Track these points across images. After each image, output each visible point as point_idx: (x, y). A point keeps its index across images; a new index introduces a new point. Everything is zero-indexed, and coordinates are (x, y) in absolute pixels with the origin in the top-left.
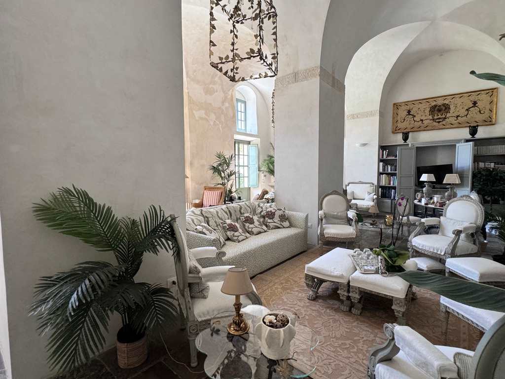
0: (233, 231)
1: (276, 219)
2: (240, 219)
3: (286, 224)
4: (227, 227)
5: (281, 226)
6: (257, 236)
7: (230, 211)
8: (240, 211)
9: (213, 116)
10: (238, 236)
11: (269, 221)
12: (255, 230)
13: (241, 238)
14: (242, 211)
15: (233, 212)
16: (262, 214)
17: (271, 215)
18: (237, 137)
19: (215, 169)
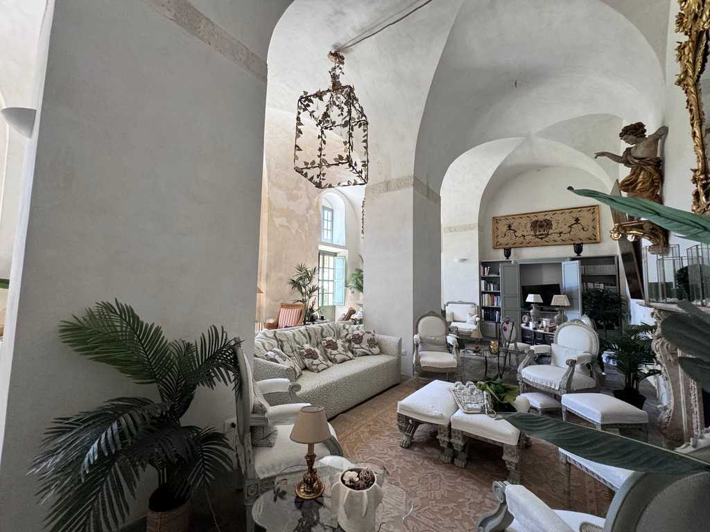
0: (312, 358)
1: (365, 344)
2: (321, 343)
3: (376, 350)
4: (306, 353)
5: (370, 353)
6: (340, 364)
7: (309, 334)
8: (322, 334)
9: (295, 225)
10: (318, 365)
11: (356, 346)
12: (339, 357)
13: (320, 367)
14: (324, 334)
15: (312, 334)
16: (348, 337)
17: (358, 339)
18: (322, 248)
19: (296, 284)
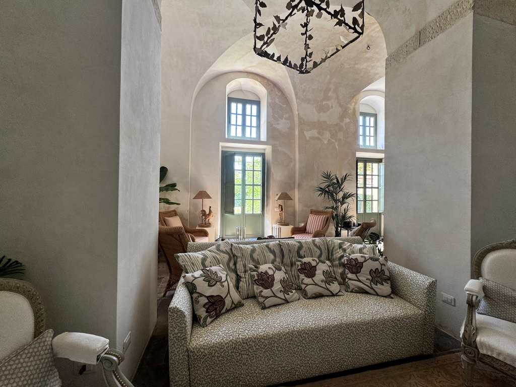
0: (262, 285)
1: (364, 276)
2: (295, 264)
3: (386, 288)
4: (256, 278)
5: (372, 291)
6: (312, 301)
7: (282, 251)
8: (298, 252)
9: (327, 135)
10: (267, 298)
11: (350, 275)
12: (311, 290)
13: (268, 302)
14: (302, 253)
15: (286, 252)
16: (343, 260)
17: (355, 266)
18: (359, 155)
